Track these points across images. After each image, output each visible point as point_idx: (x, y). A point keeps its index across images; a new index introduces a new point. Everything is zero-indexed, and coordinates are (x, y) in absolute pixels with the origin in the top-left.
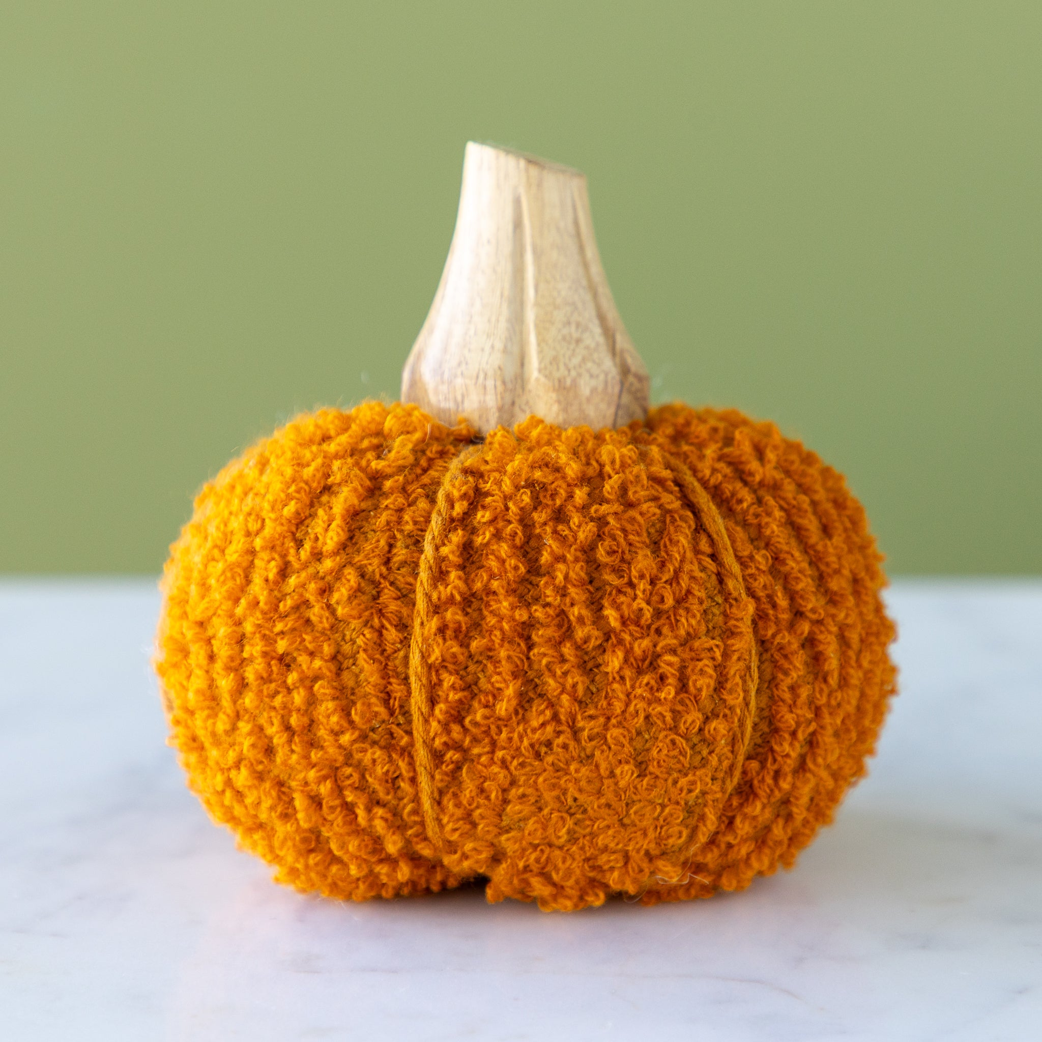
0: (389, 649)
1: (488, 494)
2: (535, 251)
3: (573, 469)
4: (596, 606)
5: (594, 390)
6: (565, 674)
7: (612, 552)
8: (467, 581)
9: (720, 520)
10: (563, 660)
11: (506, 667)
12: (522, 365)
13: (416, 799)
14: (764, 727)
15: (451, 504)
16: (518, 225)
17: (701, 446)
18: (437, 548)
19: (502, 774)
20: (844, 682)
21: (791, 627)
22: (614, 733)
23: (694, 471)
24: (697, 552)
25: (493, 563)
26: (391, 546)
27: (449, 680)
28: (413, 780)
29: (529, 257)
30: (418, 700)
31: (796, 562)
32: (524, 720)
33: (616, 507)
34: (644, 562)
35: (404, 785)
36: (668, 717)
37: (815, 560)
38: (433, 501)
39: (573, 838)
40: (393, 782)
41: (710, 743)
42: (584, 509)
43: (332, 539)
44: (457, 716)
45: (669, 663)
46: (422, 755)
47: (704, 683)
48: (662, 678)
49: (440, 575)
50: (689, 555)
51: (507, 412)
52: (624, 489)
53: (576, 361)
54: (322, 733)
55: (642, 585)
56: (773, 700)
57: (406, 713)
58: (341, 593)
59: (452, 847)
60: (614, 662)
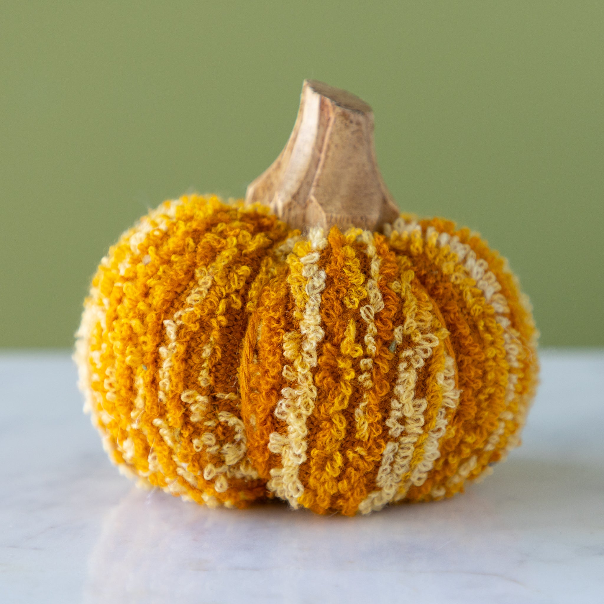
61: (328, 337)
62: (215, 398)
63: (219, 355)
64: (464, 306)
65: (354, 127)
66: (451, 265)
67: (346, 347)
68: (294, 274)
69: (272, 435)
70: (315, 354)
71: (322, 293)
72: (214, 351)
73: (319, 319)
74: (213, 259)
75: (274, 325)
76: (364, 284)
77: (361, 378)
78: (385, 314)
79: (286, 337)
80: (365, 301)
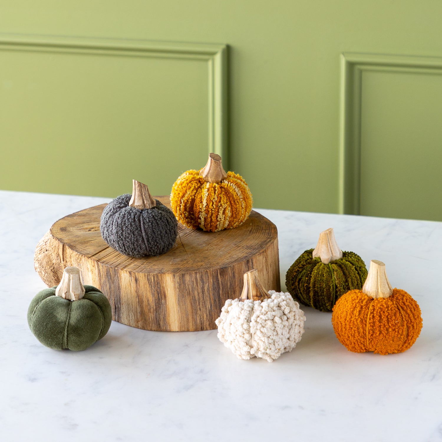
0: (364, 327)
1: (375, 309)
2: (380, 276)
3: (385, 306)
4: (388, 323)
5: (387, 293)
6: (385, 331)
7: (390, 317)
8: (373, 320)
9: (402, 311)
10: (384, 329)
11: (378, 330)
12: (378, 290)
13: (367, 344)
14: (407, 335)
15: (371, 310)
16: (377, 272)
17: (399, 300)
18: (370, 316)
19: (377, 342)
20: (417, 328)
21: (411, 324)
22: (390, 337)
23: (399, 304)
24: (400, 316)
25: (376, 318)
26: (364, 315)
27: (371, 331)
28: (366, 342)
29: (379, 277)
30: (367, 333)
31: (411, 315)
32: (380, 336)
33: (391, 311)
34: (394, 318)
35: (365, 342)
36: (396, 336)
37: (413, 314)
38: (369, 310)
39: (385, 348)
40: (364, 342)
41: (401, 338)
42: (387, 311)
43: (357, 314)
44: (372, 335)
45: (397, 330)
46: (367, 339)
47: (400, 332)
48: (396, 331)
49: (370, 319)
50: (399, 316)
51: (376, 296)
52: (391, 308)
53: (385, 289)
54: (356, 336)
55: (394, 321)
56: (408, 332)
57: (366, 335)
58: (358, 321)
59: (370, 349)
60: (390, 330)
61: (207, 205)
62: (190, 213)
63: (190, 206)
64: (233, 198)
65: (217, 163)
66: (232, 190)
67: (210, 207)
68: (203, 193)
69: (199, 220)
70: (205, 207)
71: (207, 197)
72: (189, 205)
73: (206, 202)
74: (190, 189)
75: (199, 202)
76: (214, 195)
77: (213, 212)
78: (217, 201)
79: (200, 204)
80: (214, 199)
